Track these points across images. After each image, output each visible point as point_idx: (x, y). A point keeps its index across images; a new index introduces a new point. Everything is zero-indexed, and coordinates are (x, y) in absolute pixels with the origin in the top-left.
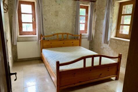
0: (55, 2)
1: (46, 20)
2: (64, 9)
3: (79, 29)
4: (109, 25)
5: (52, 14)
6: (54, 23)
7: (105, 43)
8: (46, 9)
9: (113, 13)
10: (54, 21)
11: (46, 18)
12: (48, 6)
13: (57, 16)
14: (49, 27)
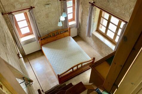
0: (44, 7)
1: (39, 23)
2: (53, 10)
3: (68, 24)
4: (91, 24)
5: (43, 17)
6: (47, 23)
7: (88, 36)
8: (38, 15)
9: (95, 16)
10: (46, 22)
11: (39, 22)
12: (38, 12)
13: (48, 17)
14: (43, 27)
